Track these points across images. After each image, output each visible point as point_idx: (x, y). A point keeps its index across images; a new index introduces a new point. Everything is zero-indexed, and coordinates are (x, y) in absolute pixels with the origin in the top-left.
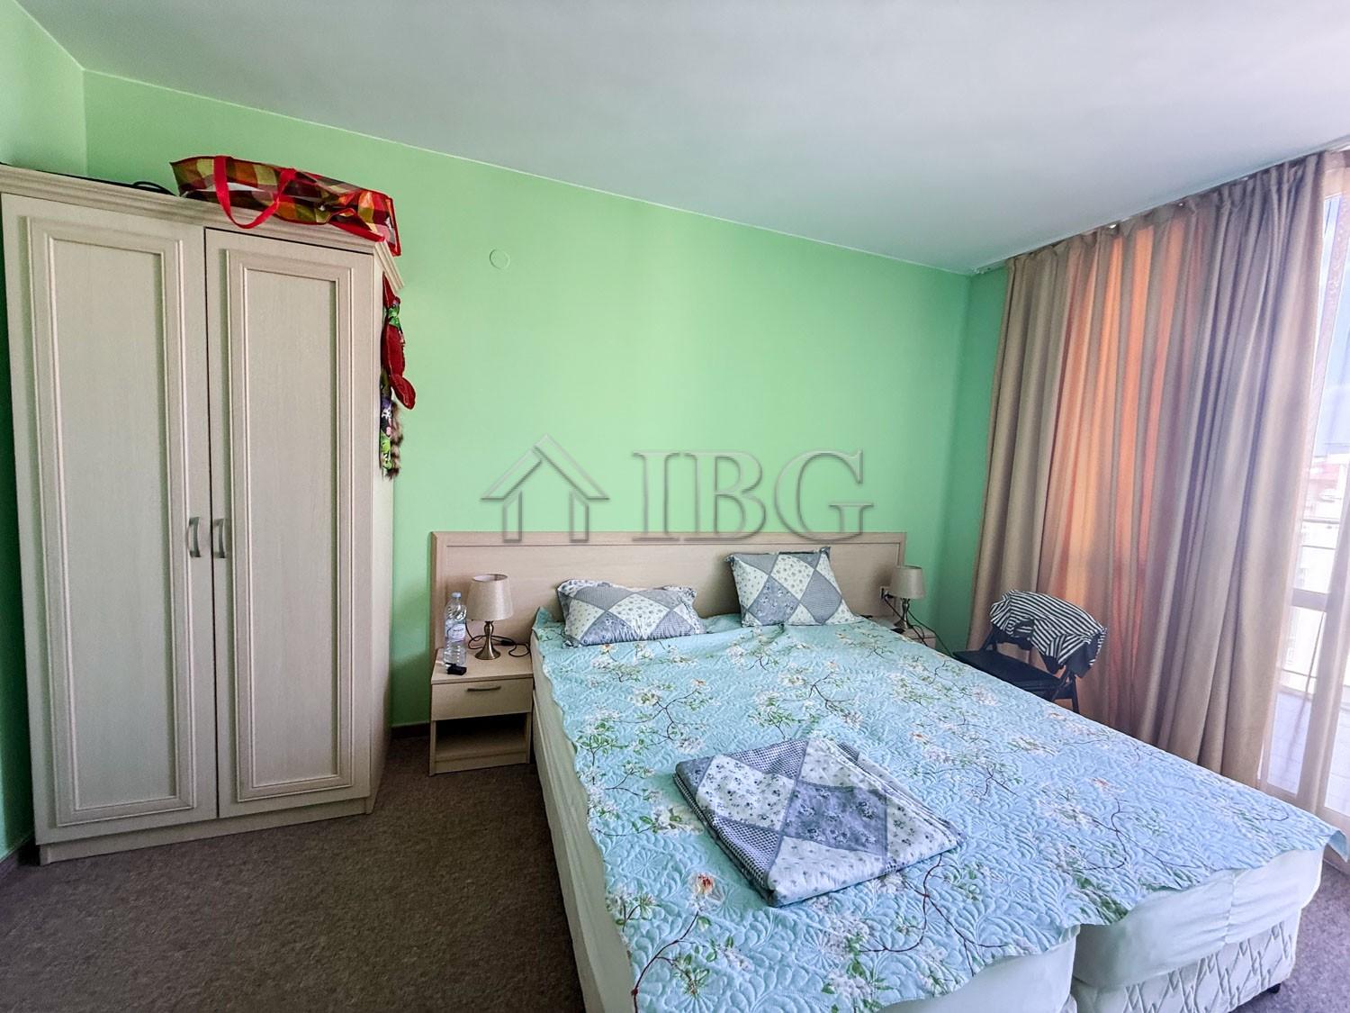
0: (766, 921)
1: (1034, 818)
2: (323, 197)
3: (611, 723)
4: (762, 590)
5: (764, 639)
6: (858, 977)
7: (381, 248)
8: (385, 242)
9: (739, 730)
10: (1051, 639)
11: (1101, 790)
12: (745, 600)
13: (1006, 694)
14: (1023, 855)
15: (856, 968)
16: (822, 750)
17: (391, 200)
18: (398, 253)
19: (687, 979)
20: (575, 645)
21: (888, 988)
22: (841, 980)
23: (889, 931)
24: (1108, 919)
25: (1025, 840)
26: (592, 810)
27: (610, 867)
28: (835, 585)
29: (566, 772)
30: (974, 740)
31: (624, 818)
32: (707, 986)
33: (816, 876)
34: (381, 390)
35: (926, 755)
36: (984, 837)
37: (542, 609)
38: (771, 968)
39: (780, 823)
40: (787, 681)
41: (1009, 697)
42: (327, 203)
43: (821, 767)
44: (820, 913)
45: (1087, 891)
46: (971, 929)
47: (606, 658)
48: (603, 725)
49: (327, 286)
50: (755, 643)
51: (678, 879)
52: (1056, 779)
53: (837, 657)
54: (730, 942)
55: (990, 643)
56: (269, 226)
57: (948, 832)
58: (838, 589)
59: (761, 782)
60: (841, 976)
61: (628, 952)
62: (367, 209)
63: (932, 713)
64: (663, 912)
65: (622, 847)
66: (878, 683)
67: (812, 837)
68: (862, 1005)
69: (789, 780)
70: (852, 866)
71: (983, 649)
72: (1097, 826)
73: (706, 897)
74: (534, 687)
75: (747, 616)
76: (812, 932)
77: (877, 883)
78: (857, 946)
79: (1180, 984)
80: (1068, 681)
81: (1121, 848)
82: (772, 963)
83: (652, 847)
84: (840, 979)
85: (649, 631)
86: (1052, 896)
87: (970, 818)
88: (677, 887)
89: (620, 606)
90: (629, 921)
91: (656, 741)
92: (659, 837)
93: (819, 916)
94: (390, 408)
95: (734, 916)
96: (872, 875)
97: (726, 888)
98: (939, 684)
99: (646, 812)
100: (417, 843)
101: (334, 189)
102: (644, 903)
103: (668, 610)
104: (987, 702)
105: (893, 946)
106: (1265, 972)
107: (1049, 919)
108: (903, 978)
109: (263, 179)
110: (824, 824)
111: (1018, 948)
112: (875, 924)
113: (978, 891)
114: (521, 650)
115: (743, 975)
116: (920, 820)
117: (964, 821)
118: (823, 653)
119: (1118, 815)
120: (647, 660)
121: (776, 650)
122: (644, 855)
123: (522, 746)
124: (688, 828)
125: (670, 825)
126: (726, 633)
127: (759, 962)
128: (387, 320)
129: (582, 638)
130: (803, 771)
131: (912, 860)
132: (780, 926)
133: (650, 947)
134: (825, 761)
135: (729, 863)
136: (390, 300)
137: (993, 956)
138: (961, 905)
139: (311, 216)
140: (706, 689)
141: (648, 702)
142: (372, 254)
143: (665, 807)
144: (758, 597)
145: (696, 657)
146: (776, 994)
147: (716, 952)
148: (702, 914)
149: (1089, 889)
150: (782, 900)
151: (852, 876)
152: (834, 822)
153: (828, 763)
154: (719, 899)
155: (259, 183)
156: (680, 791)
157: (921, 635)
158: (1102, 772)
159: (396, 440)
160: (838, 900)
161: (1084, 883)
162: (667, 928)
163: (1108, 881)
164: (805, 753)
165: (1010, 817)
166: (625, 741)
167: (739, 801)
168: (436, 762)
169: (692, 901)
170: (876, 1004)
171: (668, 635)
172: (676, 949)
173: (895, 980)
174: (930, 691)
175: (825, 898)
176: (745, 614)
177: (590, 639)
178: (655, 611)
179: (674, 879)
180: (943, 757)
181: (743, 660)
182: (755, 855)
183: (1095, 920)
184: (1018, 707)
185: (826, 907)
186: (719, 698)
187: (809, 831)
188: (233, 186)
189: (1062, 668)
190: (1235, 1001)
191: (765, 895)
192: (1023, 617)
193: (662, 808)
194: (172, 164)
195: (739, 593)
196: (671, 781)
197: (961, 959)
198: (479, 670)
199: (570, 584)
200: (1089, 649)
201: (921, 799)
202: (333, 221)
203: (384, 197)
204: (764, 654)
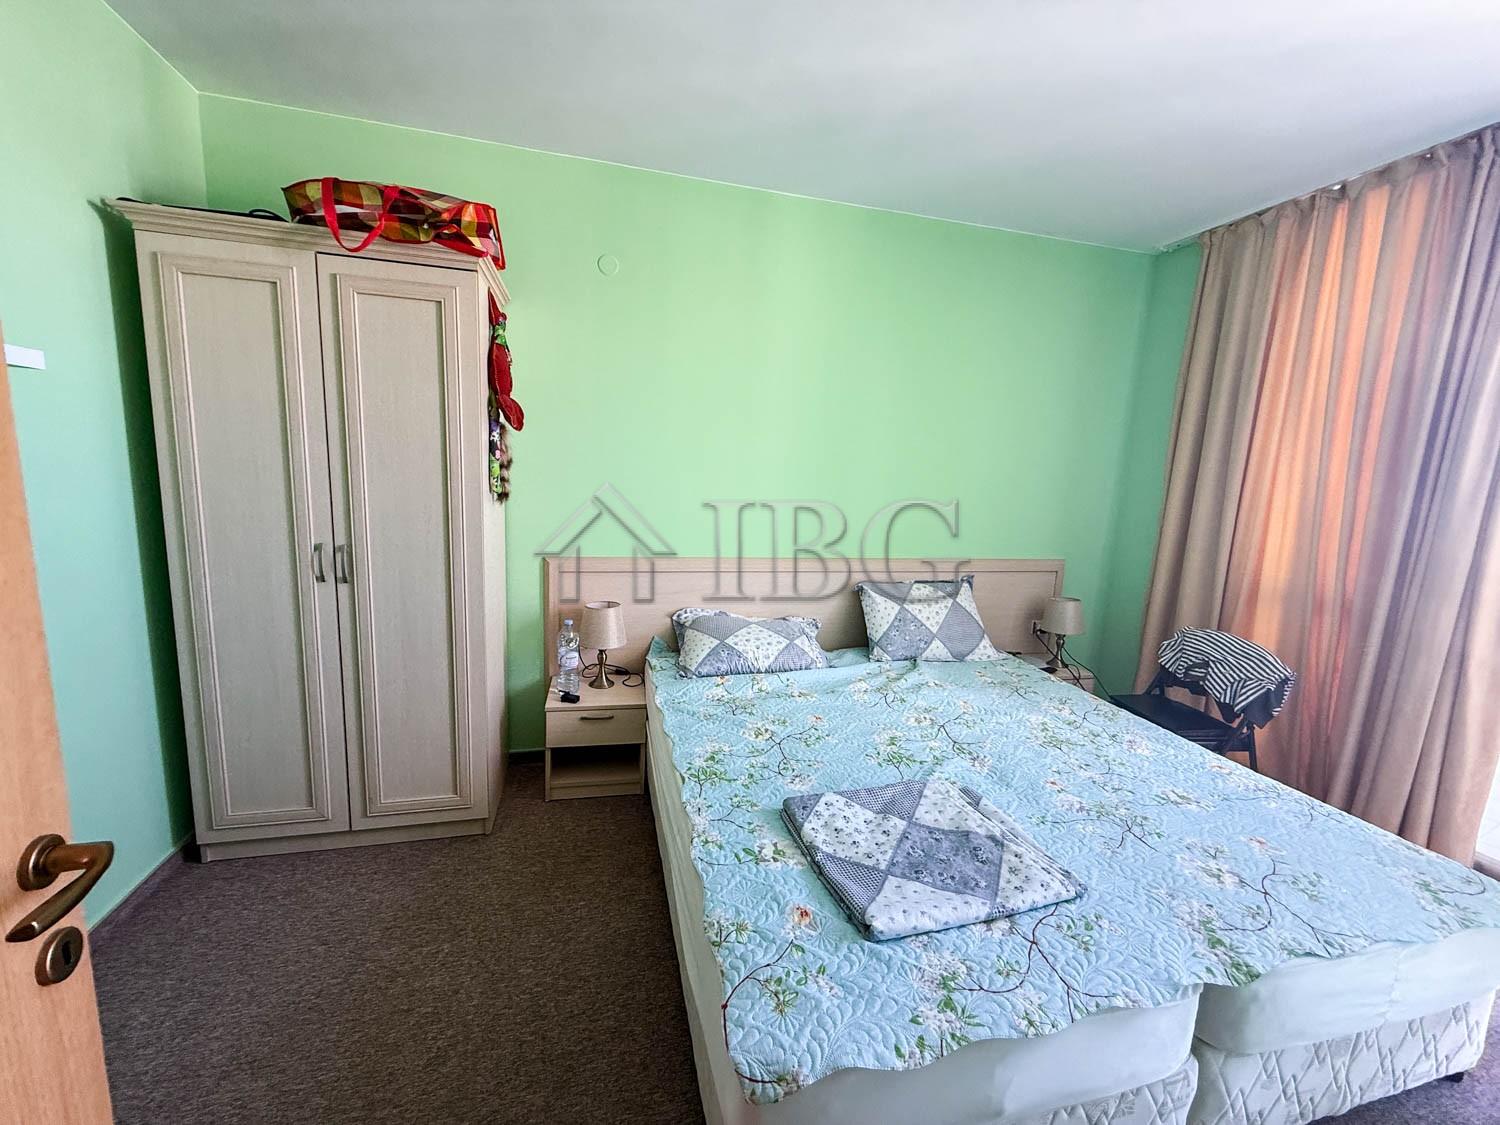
0: (861, 954)
1: (1170, 874)
2: (427, 213)
3: (721, 757)
4: (893, 623)
5: (893, 675)
6: (949, 1012)
7: (485, 264)
8: (489, 257)
9: (854, 769)
10: (1228, 684)
11: (1256, 850)
12: (873, 633)
13: (1164, 743)
14: (1150, 910)
15: (948, 1004)
16: (941, 793)
17: (494, 210)
18: (503, 267)
19: (776, 999)
20: (689, 675)
21: (979, 1025)
22: (931, 1014)
23: (988, 973)
24: (1236, 980)
25: (1155, 896)
26: (696, 840)
27: (709, 894)
28: (977, 618)
29: (673, 803)
30: (1116, 790)
31: (728, 849)
32: (795, 1006)
33: (917, 916)
34: (489, 412)
35: (1058, 804)
36: (1110, 890)
37: (656, 638)
38: (860, 996)
39: (886, 863)
40: (913, 720)
41: (1167, 746)
42: (430, 221)
43: (939, 809)
44: (918, 950)
45: (1218, 952)
46: (1078, 978)
47: (720, 691)
48: (712, 758)
49: (433, 307)
50: (882, 679)
51: (776, 910)
52: (1206, 835)
53: (972, 697)
54: (822, 970)
55: (1156, 687)
56: (375, 248)
57: (1066, 882)
58: (981, 623)
59: (871, 821)
60: (931, 1010)
61: (722, 971)
62: (470, 222)
63: (1072, 760)
64: (758, 938)
65: (723, 876)
66: (1015, 726)
67: (918, 878)
68: (949, 1039)
69: (901, 821)
70: (955, 909)
71: (1148, 692)
72: (1242, 887)
73: (803, 927)
74: (647, 719)
75: (875, 650)
76: (907, 967)
77: (984, 927)
78: (952, 984)
79: (1329, 1059)
80: (1245, 730)
81: (1267, 910)
82: (862, 992)
83: (752, 877)
84: (929, 1011)
85: (767, 665)
86: (1176, 953)
87: (1097, 870)
88: (774, 917)
89: (736, 636)
90: (724, 943)
91: (766, 775)
92: (760, 869)
93: (916, 953)
94: (498, 431)
95: (829, 947)
96: (977, 918)
97: (824, 921)
98: (1086, 730)
99: (750, 844)
100: (533, 865)
101: (438, 204)
102: (740, 928)
103: (788, 642)
104: (1139, 751)
105: (990, 986)
106: (1441, 1057)
107: (1167, 975)
108: (996, 1017)
109: (369, 199)
110: (931, 865)
111: (1127, 1000)
112: (973, 965)
113: (1092, 942)
114: (634, 680)
115: (832, 1000)
116: (1038, 869)
117: (1089, 873)
118: (957, 692)
119: (1273, 877)
120: (763, 693)
121: (905, 686)
122: (744, 886)
123: (637, 776)
124: (791, 862)
125: (774, 858)
126: (851, 668)
127: (849, 990)
128: (493, 338)
129: (696, 669)
130: (917, 813)
131: (1024, 907)
132: (874, 960)
133: (743, 968)
134: (943, 804)
135: (829, 897)
136: (496, 318)
137: (1098, 1005)
138: (1071, 954)
139: (415, 235)
140: (823, 726)
141: (760, 736)
142: (476, 271)
143: (770, 840)
144: (888, 629)
145: (816, 692)
146: (863, 1020)
147: (806, 978)
148: (795, 942)
149: (1220, 950)
150: (879, 935)
151: (954, 917)
152: (943, 865)
153: (945, 808)
154: (816, 930)
155: (365, 203)
156: (787, 826)
157: (1077, 675)
158: (1263, 831)
159: (506, 463)
160: (938, 940)
161: (1214, 943)
162: (760, 953)
163: (1244, 943)
164: (921, 794)
165: (1142, 872)
166: (734, 774)
167: (844, 838)
168: (551, 789)
169: (789, 929)
170: (965, 1038)
171: (787, 667)
172: (768, 972)
173: (986, 1018)
174: (1075, 736)
175: (925, 937)
176: (873, 649)
177: (704, 670)
178: (774, 643)
179: (771, 909)
180: (1078, 806)
181: (866, 697)
182: (855, 891)
183: (1221, 980)
184: (1177, 757)
185: (925, 945)
186: (836, 735)
187: (916, 872)
188: (341, 209)
189: (1239, 716)
190: (1400, 1083)
191: (861, 929)
192: (1196, 658)
193: (765, 841)
194: (283, 189)
195: (867, 625)
196: (777, 816)
197: (1062, 1004)
198: (593, 699)
199: (686, 612)
200: (1272, 696)
201: (1043, 848)
202: (438, 238)
203: (486, 208)
204: (890, 692)
